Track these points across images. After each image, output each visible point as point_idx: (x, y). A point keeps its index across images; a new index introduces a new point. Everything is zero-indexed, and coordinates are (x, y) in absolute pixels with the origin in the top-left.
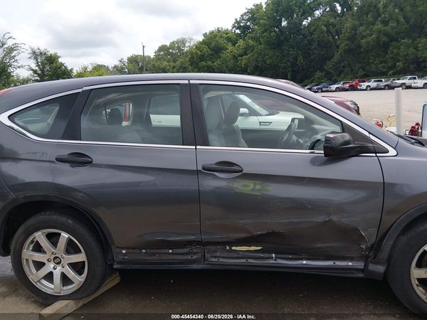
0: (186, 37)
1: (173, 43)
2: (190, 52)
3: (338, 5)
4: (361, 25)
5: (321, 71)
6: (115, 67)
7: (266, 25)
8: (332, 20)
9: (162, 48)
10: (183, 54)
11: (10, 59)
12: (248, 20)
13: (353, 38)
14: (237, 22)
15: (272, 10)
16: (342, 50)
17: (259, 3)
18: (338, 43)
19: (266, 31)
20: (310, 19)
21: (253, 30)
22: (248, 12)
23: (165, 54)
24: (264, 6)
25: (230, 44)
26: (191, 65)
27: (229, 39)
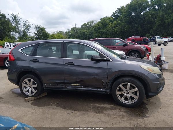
0: (93, 20)
1: (88, 22)
2: (95, 26)
3: (156, 6)
4: (166, 14)
5: (148, 33)
6: (66, 32)
7: (125, 15)
8: (153, 12)
9: (84, 25)
10: (92, 27)
11: (27, 30)
12: (118, 13)
13: (162, 20)
14: (113, 14)
15: (128, 8)
16: (157, 25)
17: (123, 6)
18: (156, 21)
19: (125, 17)
20: (144, 12)
21: (120, 17)
22: (118, 10)
23: (85, 27)
24: (125, 7)
25: (111, 22)
26: (95, 31)
27: (110, 21)
